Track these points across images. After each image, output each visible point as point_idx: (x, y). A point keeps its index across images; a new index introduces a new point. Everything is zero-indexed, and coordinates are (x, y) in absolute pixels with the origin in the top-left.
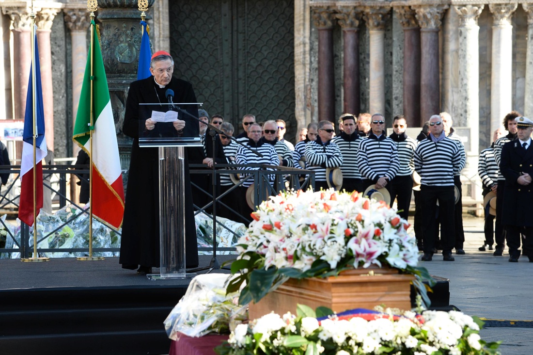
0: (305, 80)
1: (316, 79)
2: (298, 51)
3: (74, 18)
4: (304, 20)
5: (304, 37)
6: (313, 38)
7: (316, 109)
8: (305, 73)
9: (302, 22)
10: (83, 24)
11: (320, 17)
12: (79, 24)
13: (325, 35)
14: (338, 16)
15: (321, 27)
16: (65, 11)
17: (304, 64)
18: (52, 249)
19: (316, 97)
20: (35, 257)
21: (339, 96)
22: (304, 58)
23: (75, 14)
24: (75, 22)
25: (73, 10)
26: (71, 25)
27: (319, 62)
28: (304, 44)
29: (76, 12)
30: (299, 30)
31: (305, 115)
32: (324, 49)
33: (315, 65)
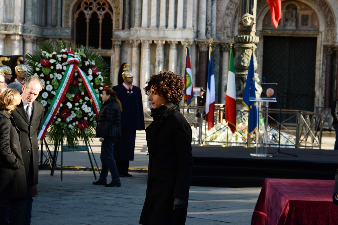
0: (319, 76)
1: (324, 76)
2: (317, 63)
3: (224, 47)
4: (321, 50)
5: (320, 58)
6: (324, 58)
7: (324, 88)
8: (320, 73)
9: (319, 51)
10: (228, 49)
11: (327, 50)
12: (226, 49)
13: (329, 57)
14: (335, 49)
15: (328, 54)
16: (221, 44)
17: (320, 69)
18: (211, 141)
19: (324, 83)
20: (204, 143)
21: (334, 83)
22: (320, 66)
23: (224, 45)
24: (224, 48)
25: (224, 43)
26: (223, 49)
27: (326, 68)
28: (320, 60)
29: (225, 44)
30: (318, 55)
31: (319, 91)
32: (329, 63)
33: (324, 70)
